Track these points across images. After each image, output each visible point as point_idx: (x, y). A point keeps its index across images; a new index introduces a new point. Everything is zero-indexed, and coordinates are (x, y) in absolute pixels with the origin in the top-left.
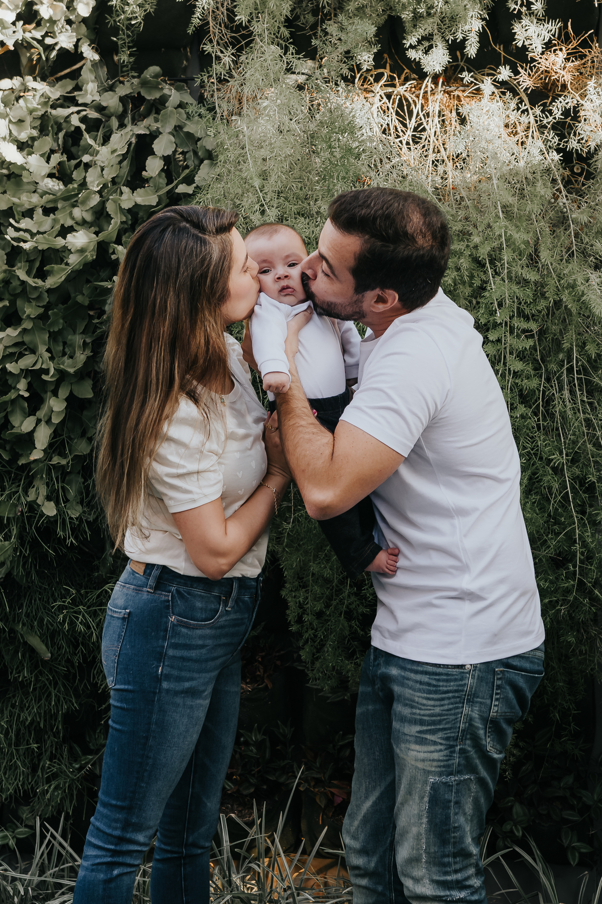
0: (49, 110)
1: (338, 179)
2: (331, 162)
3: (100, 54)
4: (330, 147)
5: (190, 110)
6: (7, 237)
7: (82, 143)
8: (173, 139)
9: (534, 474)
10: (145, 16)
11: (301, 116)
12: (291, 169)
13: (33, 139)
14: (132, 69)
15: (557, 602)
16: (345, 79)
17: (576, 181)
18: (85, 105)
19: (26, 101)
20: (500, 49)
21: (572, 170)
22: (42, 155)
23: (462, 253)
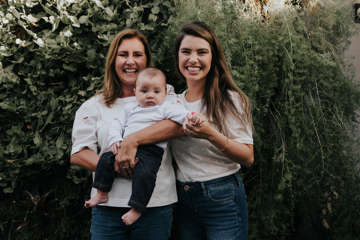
8: (158, 8)
23: (275, 44)
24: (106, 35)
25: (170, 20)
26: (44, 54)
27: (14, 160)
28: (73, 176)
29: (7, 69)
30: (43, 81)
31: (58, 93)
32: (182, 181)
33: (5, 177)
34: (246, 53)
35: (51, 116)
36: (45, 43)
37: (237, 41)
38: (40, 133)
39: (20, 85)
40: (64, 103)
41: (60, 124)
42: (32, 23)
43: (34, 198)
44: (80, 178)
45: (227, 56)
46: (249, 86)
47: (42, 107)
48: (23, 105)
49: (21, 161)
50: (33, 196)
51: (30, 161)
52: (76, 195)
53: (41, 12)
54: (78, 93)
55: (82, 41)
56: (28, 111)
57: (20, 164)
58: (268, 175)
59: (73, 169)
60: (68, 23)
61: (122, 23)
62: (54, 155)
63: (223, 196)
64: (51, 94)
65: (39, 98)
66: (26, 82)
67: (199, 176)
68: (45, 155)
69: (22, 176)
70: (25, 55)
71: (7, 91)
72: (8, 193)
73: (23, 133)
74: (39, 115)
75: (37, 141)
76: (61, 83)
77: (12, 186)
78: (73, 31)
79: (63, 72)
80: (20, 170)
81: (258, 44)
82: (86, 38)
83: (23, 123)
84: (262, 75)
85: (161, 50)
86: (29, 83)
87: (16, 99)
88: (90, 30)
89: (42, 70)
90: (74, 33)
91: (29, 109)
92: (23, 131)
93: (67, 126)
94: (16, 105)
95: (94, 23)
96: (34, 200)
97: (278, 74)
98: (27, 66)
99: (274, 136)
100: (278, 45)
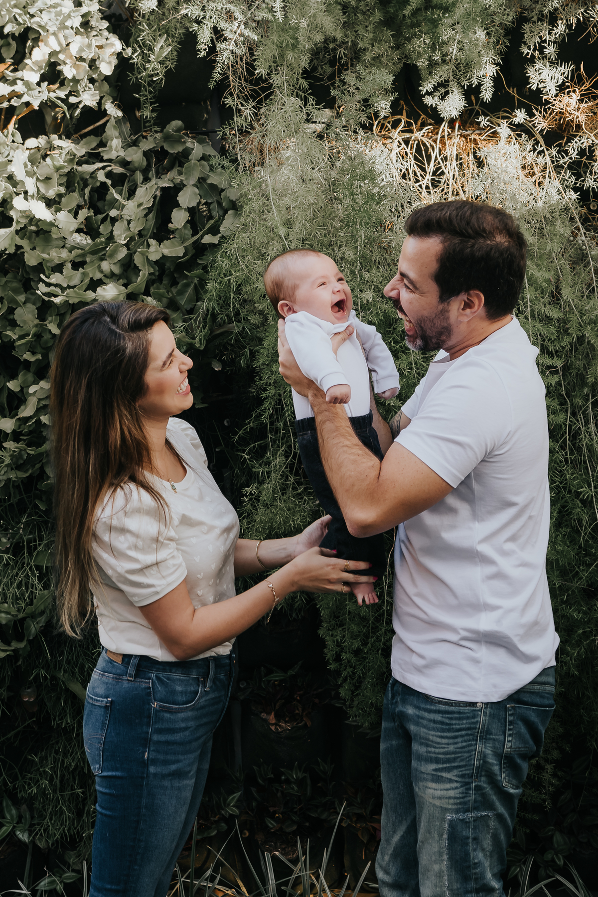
0: (75, 167)
1: (361, 225)
2: (353, 209)
3: (122, 110)
4: (352, 194)
5: (213, 162)
6: (38, 292)
7: (108, 197)
8: (197, 191)
9: (563, 507)
10: (166, 72)
11: (322, 165)
12: (315, 216)
13: (60, 196)
14: (155, 124)
15: (591, 632)
16: (364, 127)
17: (594, 219)
18: (110, 161)
19: (52, 159)
20: (514, 92)
21: (588, 208)
22: (70, 211)
24: (61, 273)
25: (228, 224)
44: (9, 644)
55: (1, 285)
82: (9, 276)
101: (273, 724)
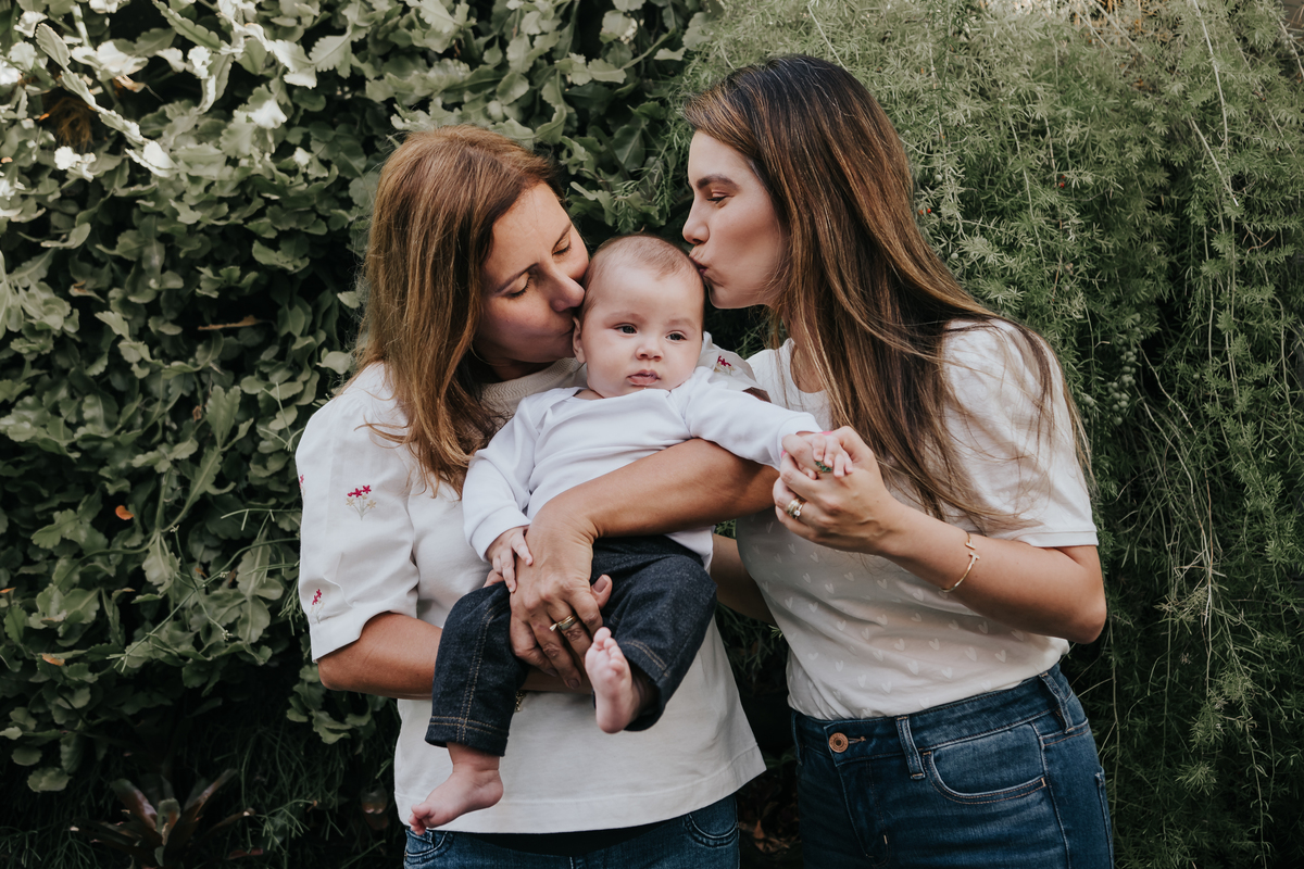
23: (1151, 113)
24: (427, 112)
25: (694, 35)
26: (174, 204)
27: (69, 655)
28: (314, 713)
29: (24, 274)
30: (173, 316)
31: (238, 365)
32: (818, 716)
33: (32, 724)
34: (1025, 161)
35: (213, 463)
36: (175, 159)
37: (983, 107)
38: (169, 537)
39: (78, 340)
40: (261, 405)
41: (252, 493)
42: (119, 78)
43: (156, 808)
44: (340, 719)
45: (939, 177)
46: (1044, 301)
47: (174, 426)
48: (93, 421)
49: (97, 658)
50: (151, 803)
51: (134, 654)
52: (329, 790)
53: (153, 30)
54: (320, 361)
55: (326, 142)
56: (118, 445)
57: (93, 669)
58: (1144, 678)
59: (310, 684)
60: (268, 72)
61: (492, 58)
62: (230, 627)
63: (994, 777)
64: (208, 370)
65: (157, 387)
66: (102, 327)
67: (884, 693)
68: (193, 627)
69: (103, 718)
70: (95, 215)
71: (28, 366)
72: (47, 795)
73: (101, 539)
74: (163, 459)
75: (159, 567)
76: (247, 322)
77: (64, 764)
78: (290, 104)
79: (252, 275)
80: (91, 693)
81: (1077, 117)
82: (341, 128)
83: (96, 496)
84: (1098, 250)
85: (659, 164)
86: (117, 332)
87: (64, 399)
88: (358, 94)
89: (168, 273)
90: (292, 111)
91: (119, 438)
92: (99, 531)
93: (281, 500)
94: (68, 424)
95: (373, 63)
96: (154, 817)
97: (1170, 241)
98: (102, 260)
99: (1166, 509)
100: (1166, 118)
101: (760, 841)
